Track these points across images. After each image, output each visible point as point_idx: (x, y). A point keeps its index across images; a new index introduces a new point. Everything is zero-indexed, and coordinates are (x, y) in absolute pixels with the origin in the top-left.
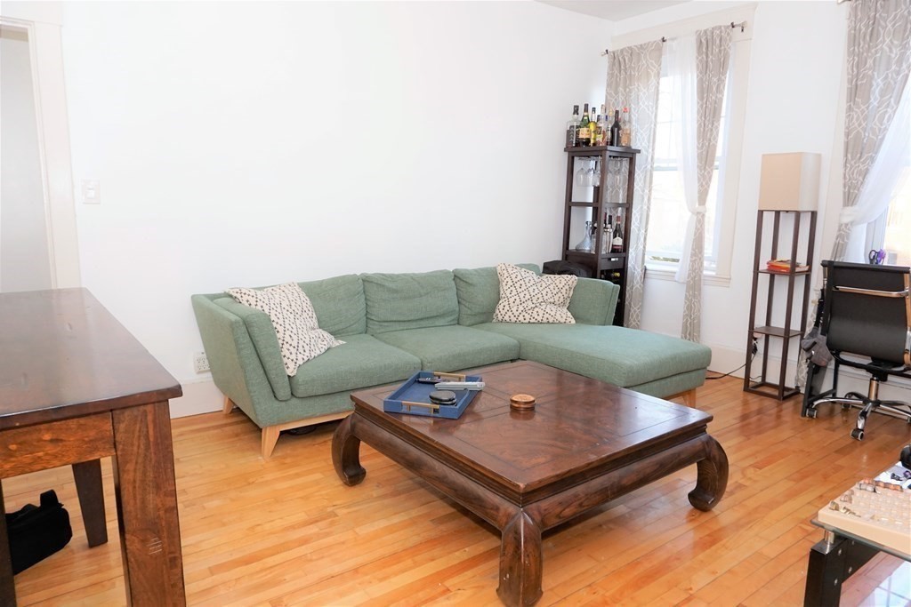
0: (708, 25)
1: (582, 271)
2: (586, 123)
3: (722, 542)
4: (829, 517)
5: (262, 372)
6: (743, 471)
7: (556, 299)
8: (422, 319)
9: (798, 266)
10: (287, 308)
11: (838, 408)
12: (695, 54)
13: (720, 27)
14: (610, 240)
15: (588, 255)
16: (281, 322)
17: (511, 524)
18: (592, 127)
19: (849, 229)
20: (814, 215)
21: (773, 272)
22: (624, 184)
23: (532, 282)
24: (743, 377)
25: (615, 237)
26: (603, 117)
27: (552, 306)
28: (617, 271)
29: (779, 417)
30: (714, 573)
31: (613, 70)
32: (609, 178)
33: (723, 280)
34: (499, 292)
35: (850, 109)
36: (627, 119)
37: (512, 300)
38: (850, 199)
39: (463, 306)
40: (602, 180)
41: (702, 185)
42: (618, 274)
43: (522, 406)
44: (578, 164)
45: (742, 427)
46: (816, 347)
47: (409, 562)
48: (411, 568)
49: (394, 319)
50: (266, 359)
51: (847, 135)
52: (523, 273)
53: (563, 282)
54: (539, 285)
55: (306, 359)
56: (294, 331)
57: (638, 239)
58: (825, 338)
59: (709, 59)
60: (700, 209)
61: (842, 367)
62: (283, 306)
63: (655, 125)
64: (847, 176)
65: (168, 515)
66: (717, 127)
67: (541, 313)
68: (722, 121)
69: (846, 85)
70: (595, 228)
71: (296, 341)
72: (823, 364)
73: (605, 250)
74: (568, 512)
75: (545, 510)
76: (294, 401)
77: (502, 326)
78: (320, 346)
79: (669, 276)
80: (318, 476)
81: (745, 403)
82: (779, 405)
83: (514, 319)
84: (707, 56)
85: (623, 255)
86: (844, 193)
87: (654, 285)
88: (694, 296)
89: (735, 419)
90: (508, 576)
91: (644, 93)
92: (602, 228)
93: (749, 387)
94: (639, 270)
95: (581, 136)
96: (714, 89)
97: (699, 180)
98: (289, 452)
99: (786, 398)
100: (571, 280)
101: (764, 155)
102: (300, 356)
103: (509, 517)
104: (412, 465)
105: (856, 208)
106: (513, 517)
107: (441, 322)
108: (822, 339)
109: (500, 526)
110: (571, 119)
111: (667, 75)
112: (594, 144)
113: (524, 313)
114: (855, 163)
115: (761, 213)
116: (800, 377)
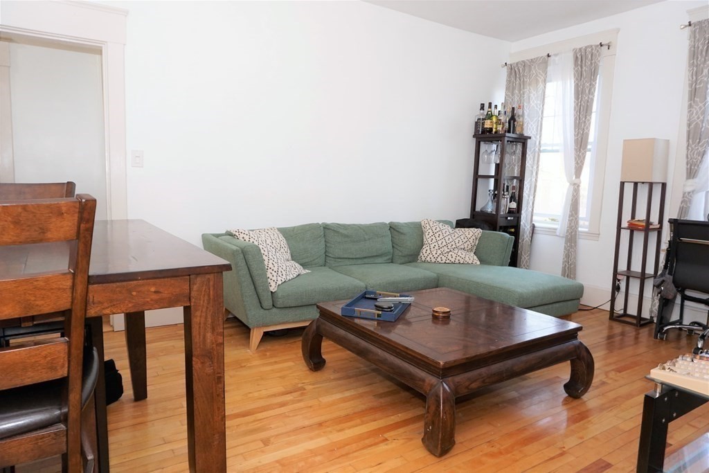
0: (583, 45)
1: (485, 226)
2: (489, 116)
3: (589, 419)
4: (657, 374)
5: (253, 287)
6: (607, 373)
7: (466, 246)
8: (365, 258)
9: (651, 224)
10: (270, 244)
11: (684, 334)
12: (573, 66)
13: (592, 46)
14: (507, 204)
15: (490, 215)
16: (266, 253)
17: (433, 391)
18: (494, 119)
19: (691, 196)
20: (664, 185)
21: (632, 229)
22: (518, 162)
23: (448, 233)
24: (609, 310)
25: (511, 202)
26: (503, 112)
27: (463, 251)
28: (512, 227)
29: (637, 338)
30: (581, 438)
31: (510, 77)
32: (507, 158)
33: (594, 235)
34: (423, 240)
35: (690, 106)
36: (521, 114)
37: (432, 246)
38: (692, 173)
39: (395, 249)
40: (502, 159)
41: (577, 163)
42: (513, 230)
43: (441, 315)
44: (483, 147)
45: (609, 343)
46: (665, 284)
47: (358, 421)
48: (360, 425)
49: (346, 256)
50: (256, 278)
51: (689, 125)
52: (441, 226)
53: (471, 234)
54: (453, 235)
55: (283, 281)
56: (276, 260)
57: (528, 203)
58: (671, 277)
59: (583, 70)
60: (576, 181)
61: (687, 303)
62: (268, 243)
63: (542, 119)
64: (689, 156)
65: (218, 348)
66: (589, 120)
67: (454, 256)
68: (594, 116)
69: (687, 89)
70: (496, 195)
71: (276, 267)
72: (670, 297)
73: (503, 211)
74: (474, 386)
75: (458, 382)
76: (274, 310)
77: (425, 265)
78: (293, 273)
79: (552, 232)
80: (290, 364)
81: (611, 328)
82: (636, 330)
83: (433, 260)
84: (582, 68)
85: (518, 215)
86: (687, 169)
87: (540, 239)
88: (571, 247)
89: (602, 338)
90: (431, 428)
91: (534, 95)
92: (501, 195)
93: (613, 317)
94: (529, 227)
95: (485, 126)
96: (587, 91)
97: (576, 159)
98: (269, 347)
99: (642, 326)
100: (478, 232)
101: (625, 141)
102: (279, 279)
103: (432, 386)
104: (361, 352)
105: (696, 180)
106: (435, 386)
107: (380, 260)
108: (669, 278)
109: (426, 392)
110: (477, 114)
111: (550, 81)
112: (496, 132)
113: (441, 256)
114: (695, 146)
115: (622, 184)
116: (654, 309)
